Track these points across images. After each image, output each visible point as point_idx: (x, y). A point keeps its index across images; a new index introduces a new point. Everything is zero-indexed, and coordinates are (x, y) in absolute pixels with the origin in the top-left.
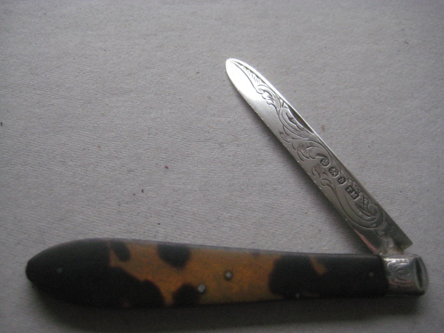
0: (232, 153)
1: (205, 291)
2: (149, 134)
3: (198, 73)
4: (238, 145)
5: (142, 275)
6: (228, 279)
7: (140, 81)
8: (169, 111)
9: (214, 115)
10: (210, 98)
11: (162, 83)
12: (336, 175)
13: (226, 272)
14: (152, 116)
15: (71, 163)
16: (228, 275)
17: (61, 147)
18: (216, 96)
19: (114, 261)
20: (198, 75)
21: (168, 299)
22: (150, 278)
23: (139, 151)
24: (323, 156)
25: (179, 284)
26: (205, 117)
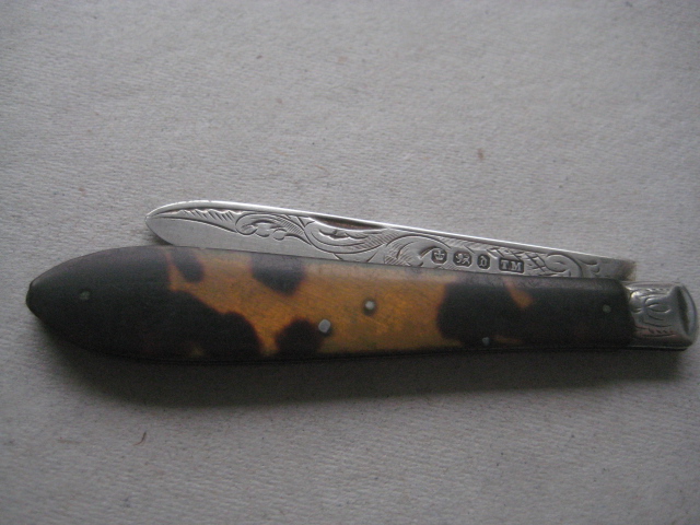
0: (318, 200)
1: (330, 333)
2: (171, 166)
3: (259, 57)
4: (328, 185)
5: (224, 303)
6: (368, 312)
7: (157, 72)
8: (207, 124)
9: (287, 132)
10: (280, 101)
11: (197, 75)
12: (470, 260)
13: (364, 302)
14: (177, 134)
15: (31, 219)
16: (369, 305)
17: (15, 190)
18: (291, 98)
19: (177, 283)
20: (260, 61)
21: (269, 344)
22: (237, 309)
23: (153, 196)
24: (432, 248)
25: (287, 320)
26: (271, 135)
